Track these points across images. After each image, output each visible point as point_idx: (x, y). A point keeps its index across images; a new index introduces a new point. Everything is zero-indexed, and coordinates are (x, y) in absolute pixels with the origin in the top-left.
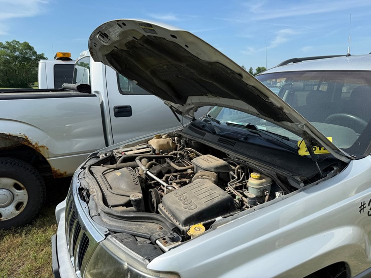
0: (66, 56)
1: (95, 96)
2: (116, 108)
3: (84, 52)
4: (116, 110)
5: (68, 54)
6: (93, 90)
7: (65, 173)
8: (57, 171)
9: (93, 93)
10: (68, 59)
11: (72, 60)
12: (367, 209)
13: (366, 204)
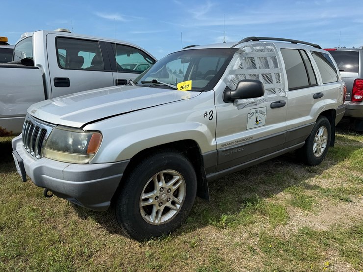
0: (3, 40)
1: (38, 68)
2: (55, 79)
3: (25, 34)
4: (56, 81)
5: (4, 38)
6: (36, 63)
7: (12, 132)
8: (3, 130)
9: (36, 65)
10: (5, 43)
11: (9, 44)
12: (209, 116)
13: (208, 113)
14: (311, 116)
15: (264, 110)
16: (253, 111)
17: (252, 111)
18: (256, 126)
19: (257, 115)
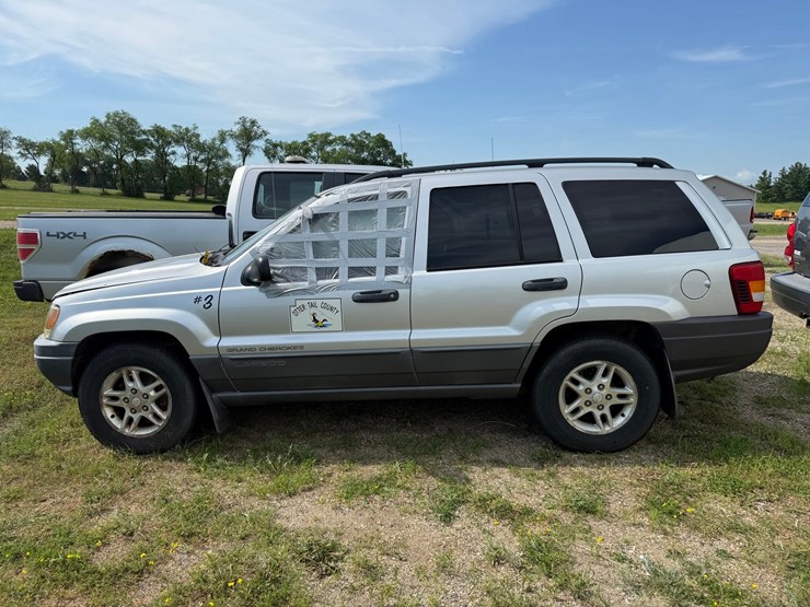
6: (227, 212)
9: (226, 215)
12: (203, 302)
13: (203, 299)
14: (517, 327)
15: (336, 304)
16: (305, 303)
17: (299, 303)
18: (316, 329)
19: (313, 310)
